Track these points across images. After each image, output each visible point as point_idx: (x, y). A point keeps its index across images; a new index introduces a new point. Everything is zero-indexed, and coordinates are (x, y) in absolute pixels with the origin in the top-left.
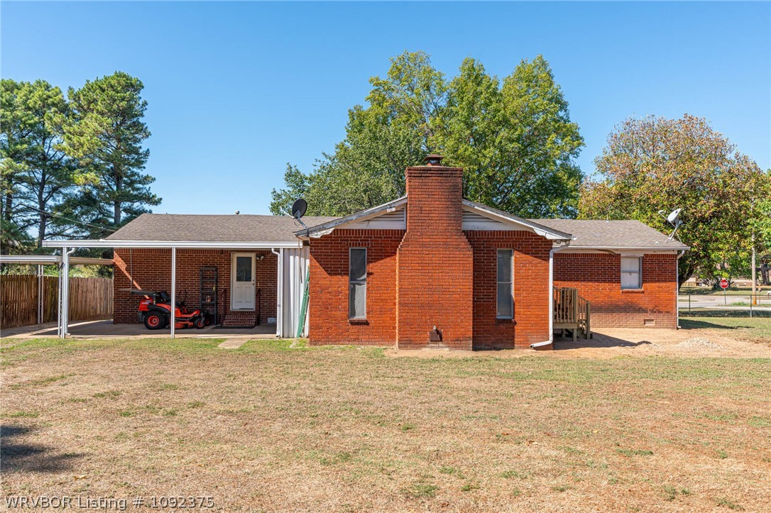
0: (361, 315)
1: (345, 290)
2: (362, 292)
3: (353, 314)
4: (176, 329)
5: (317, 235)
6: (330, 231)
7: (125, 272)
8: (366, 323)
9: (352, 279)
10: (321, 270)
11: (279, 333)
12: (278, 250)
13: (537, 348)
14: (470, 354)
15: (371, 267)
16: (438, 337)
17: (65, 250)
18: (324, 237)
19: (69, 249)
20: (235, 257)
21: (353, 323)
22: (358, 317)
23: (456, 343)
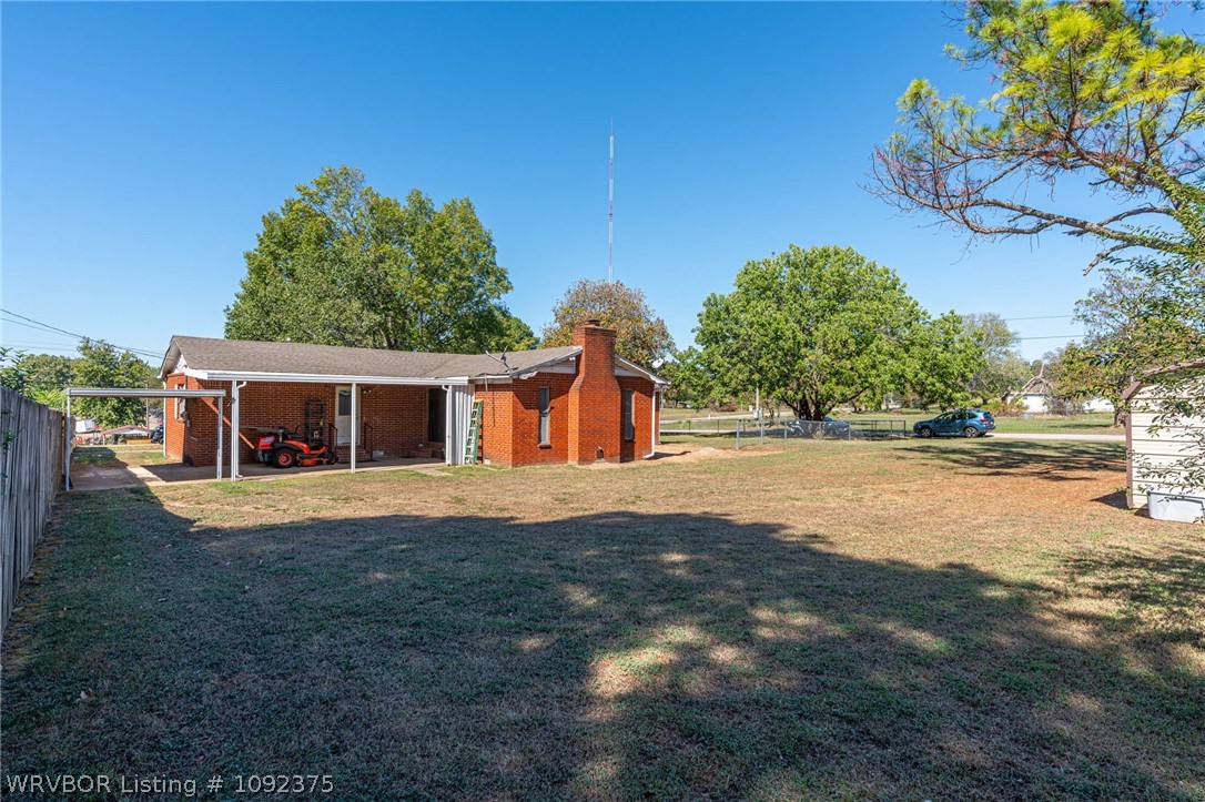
0: (546, 441)
1: (535, 420)
2: (546, 422)
3: (540, 441)
4: (357, 462)
5: (524, 377)
6: (534, 374)
7: (212, 407)
8: (550, 447)
9: (540, 412)
10: (520, 405)
11: (448, 461)
12: (447, 387)
13: (649, 459)
14: (617, 466)
15: (553, 403)
16: (601, 455)
17: (234, 384)
18: (529, 378)
19: (239, 383)
20: (338, 390)
21: (541, 448)
22: (543, 443)
23: (611, 459)
